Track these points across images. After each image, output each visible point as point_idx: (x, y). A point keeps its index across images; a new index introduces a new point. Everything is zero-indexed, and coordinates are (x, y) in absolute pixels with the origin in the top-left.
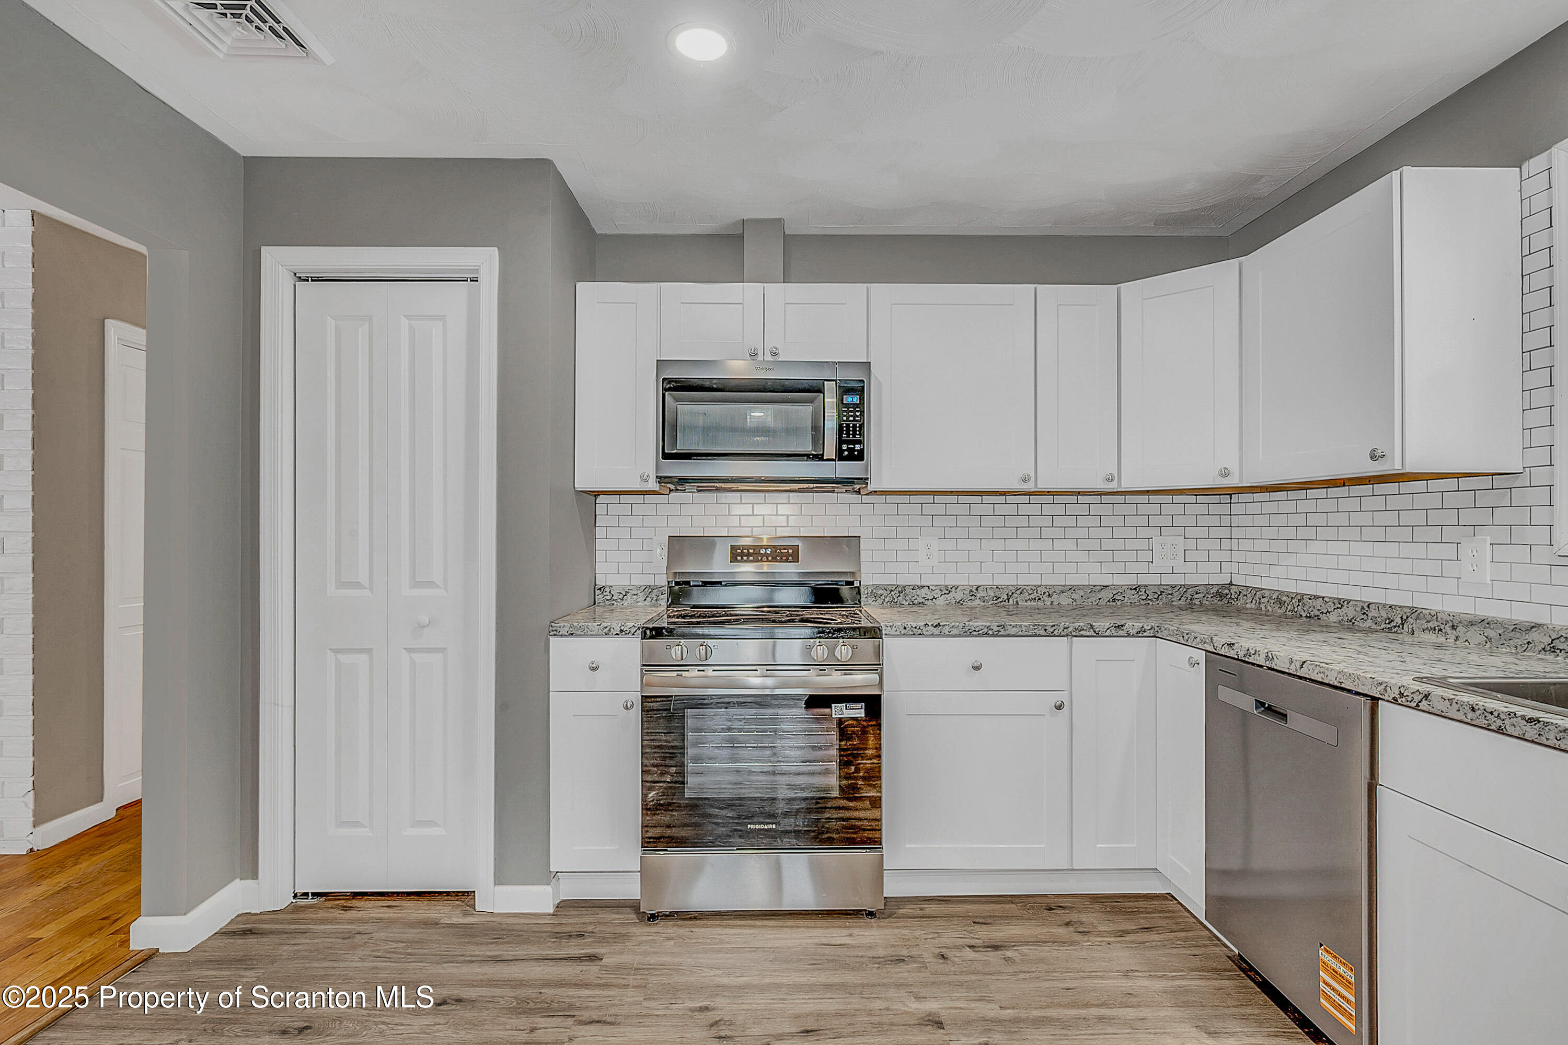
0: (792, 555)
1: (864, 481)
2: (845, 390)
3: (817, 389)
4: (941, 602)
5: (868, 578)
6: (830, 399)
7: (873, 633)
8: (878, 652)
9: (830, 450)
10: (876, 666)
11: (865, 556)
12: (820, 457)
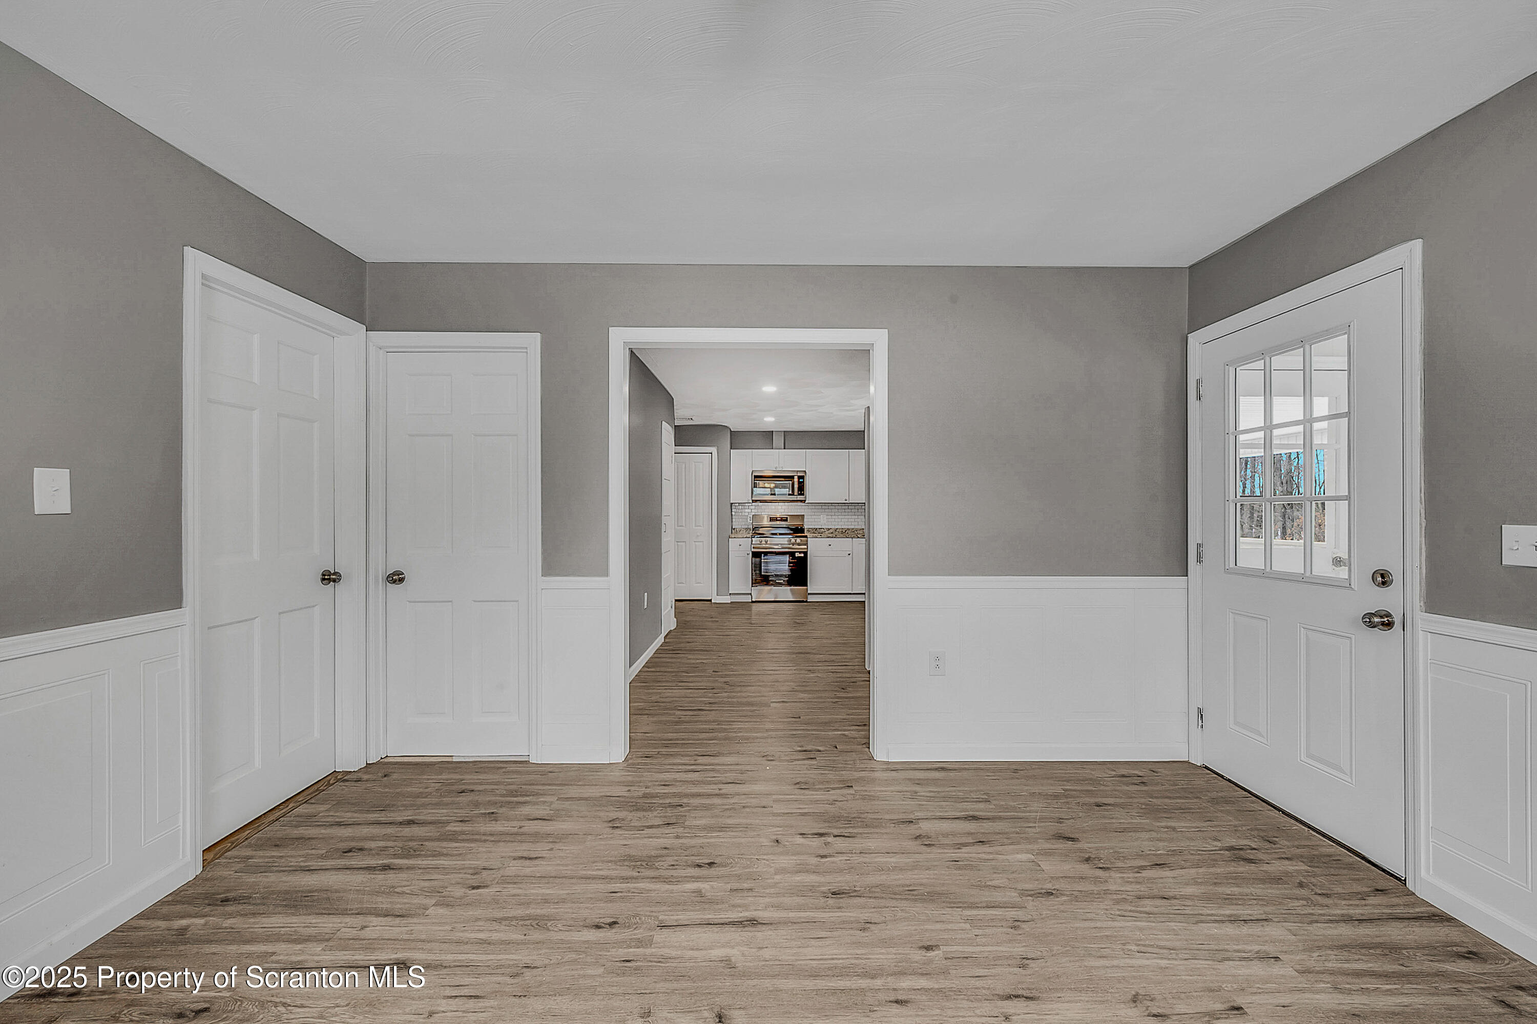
0: (786, 520)
1: (805, 501)
2: (800, 477)
3: (793, 477)
4: (827, 532)
5: (806, 527)
6: (796, 479)
7: (806, 537)
8: (807, 541)
9: (796, 493)
10: (806, 544)
11: (805, 520)
12: (793, 495)
